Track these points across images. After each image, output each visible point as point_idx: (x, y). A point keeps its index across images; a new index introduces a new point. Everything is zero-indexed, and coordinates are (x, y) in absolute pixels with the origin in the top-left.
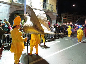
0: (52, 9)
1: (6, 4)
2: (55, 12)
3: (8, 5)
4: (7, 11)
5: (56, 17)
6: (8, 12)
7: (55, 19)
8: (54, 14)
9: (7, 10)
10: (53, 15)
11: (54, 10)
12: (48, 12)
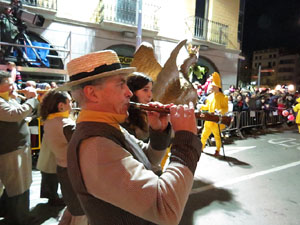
0: (223, 39)
1: (84, 29)
2: (232, 48)
3: (89, 31)
5: (236, 66)
7: (234, 73)
8: (229, 55)
9: (86, 44)
10: (225, 58)
11: (231, 43)
12: (210, 49)
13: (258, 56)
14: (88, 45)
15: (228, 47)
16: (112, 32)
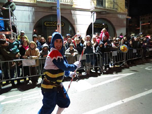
0: (116, 6)
1: (27, 7)
2: (122, 12)
3: (30, 8)
4: (29, 18)
5: (125, 22)
6: (31, 21)
7: (124, 26)
8: (120, 16)
9: (29, 16)
10: (118, 18)
11: (121, 8)
12: (108, 13)
13: (143, 18)
14: (31, 17)
15: (119, 11)
16: (45, 8)
